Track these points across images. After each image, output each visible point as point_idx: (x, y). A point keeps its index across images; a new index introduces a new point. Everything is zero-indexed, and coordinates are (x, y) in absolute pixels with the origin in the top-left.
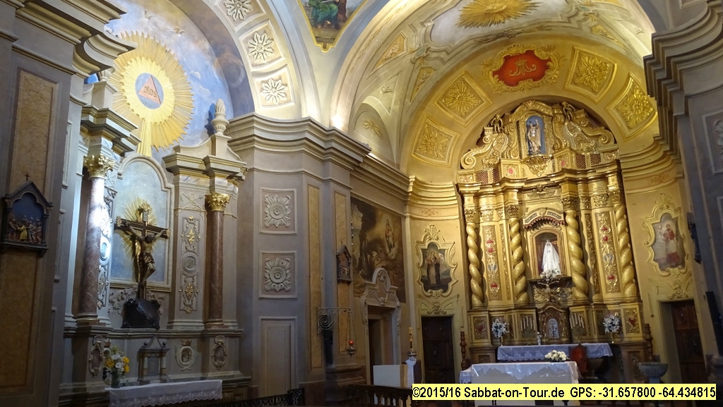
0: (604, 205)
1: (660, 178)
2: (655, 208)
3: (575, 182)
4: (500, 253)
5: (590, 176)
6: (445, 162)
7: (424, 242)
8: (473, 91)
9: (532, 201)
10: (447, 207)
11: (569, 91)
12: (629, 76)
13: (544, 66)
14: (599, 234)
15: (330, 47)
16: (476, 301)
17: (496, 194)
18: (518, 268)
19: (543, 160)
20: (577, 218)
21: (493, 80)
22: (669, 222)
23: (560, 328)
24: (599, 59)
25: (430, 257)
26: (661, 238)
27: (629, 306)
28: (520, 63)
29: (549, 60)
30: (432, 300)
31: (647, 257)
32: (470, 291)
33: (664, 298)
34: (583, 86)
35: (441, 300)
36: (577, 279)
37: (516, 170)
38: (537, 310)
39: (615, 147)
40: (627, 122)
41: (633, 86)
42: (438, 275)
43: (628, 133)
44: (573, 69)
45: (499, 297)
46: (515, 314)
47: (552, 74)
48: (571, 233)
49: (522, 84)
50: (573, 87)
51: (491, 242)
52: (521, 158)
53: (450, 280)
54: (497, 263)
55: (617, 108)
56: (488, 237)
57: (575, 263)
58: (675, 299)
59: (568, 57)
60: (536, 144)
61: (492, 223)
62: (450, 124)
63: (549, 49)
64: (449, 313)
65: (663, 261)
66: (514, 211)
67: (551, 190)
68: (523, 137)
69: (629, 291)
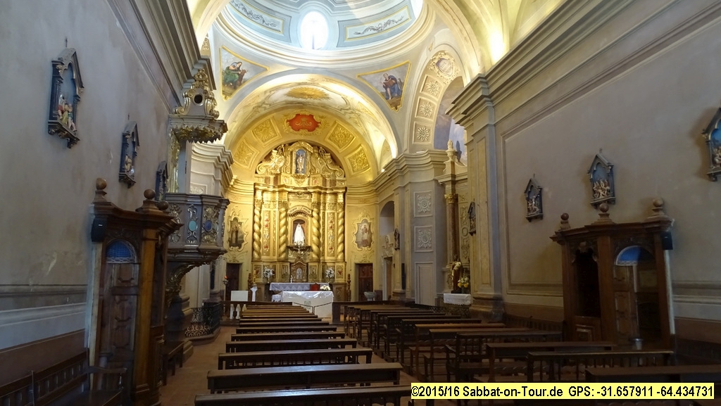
0: (333, 209)
1: (365, 201)
2: (360, 216)
3: (320, 193)
4: (272, 228)
5: (328, 192)
6: (248, 167)
7: (231, 217)
8: (272, 128)
9: (295, 200)
10: (246, 196)
11: (327, 143)
12: (360, 145)
13: (316, 125)
14: (328, 224)
15: (229, 98)
16: (256, 255)
17: (274, 192)
18: (283, 239)
19: (303, 177)
20: (318, 214)
21: (286, 124)
22: (366, 224)
23: (303, 274)
24: (347, 131)
25: (234, 226)
26: (361, 231)
27: (340, 264)
28: (304, 119)
29: (320, 123)
30: (232, 253)
31: (351, 240)
32: (253, 249)
33: (358, 262)
34: (335, 142)
35: (237, 253)
36: (315, 248)
37: (289, 180)
38: (291, 264)
39: (345, 179)
40: (353, 168)
41: (361, 151)
42: (237, 238)
43: (353, 174)
44: (332, 132)
45: (268, 254)
46: (278, 265)
47: (318, 130)
48: (315, 222)
49: (301, 131)
50: (329, 141)
51: (267, 220)
52: (291, 173)
53: (243, 241)
54: (269, 234)
55: (349, 159)
56: (266, 218)
57: (315, 239)
58: (363, 262)
59: (331, 124)
60: (301, 167)
61: (269, 210)
62: (255, 145)
63: (322, 117)
64: (240, 262)
65: (360, 243)
66: (284, 205)
67: (306, 195)
68: (294, 161)
69: (340, 257)
